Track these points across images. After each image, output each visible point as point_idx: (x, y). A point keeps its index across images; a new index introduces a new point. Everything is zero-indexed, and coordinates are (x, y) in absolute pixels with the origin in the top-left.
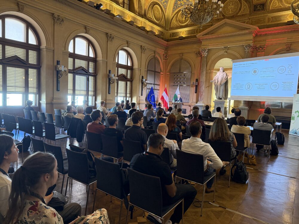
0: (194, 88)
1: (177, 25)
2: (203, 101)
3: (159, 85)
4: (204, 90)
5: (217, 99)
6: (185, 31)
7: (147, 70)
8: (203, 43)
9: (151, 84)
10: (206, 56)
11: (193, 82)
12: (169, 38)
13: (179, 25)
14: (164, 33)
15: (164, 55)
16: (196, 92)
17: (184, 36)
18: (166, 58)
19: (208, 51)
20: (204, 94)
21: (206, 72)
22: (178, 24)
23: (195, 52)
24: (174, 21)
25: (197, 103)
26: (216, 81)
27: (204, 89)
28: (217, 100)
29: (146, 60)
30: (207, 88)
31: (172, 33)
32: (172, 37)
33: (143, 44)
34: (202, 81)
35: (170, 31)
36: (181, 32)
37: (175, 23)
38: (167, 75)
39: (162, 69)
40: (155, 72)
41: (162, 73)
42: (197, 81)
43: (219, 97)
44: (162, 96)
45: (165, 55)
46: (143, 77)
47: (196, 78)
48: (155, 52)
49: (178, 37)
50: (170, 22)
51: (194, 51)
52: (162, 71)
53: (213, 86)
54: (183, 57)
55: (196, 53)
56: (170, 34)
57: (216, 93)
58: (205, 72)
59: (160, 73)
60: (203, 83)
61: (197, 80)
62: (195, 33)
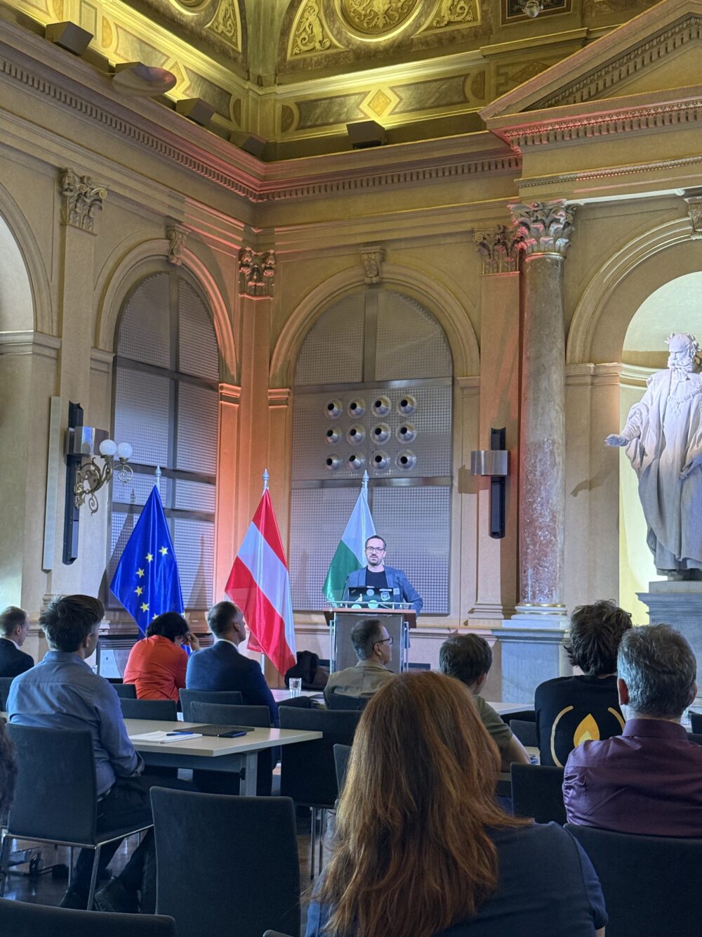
0: (485, 495)
1: (332, 46)
2: (556, 599)
3: (210, 480)
4: (559, 507)
5: (665, 578)
6: (392, 88)
7: (110, 358)
8: (533, 165)
9: (150, 470)
10: (556, 256)
11: (475, 456)
12: (279, 138)
13: (349, 42)
14: (238, 102)
15: (241, 253)
16: (498, 532)
17: (387, 121)
18: (259, 280)
19: (567, 224)
20: (560, 538)
21: (567, 377)
22: (339, 34)
23: (472, 232)
24: (312, 18)
25: (509, 612)
26: (650, 444)
27: (556, 500)
28: (664, 589)
29: (102, 280)
30: (583, 494)
31: (299, 104)
32: (301, 127)
33: (78, 162)
34: (539, 446)
35: (280, 90)
36: (365, 94)
37: (317, 30)
38: (272, 403)
39: (231, 359)
40: (177, 377)
41: (228, 389)
42: (503, 447)
43: (676, 561)
44: (238, 565)
45: (247, 259)
46: (75, 414)
47: (491, 419)
48: (170, 227)
49: (342, 129)
50: (278, 25)
51: (468, 227)
52: (234, 373)
53: (629, 482)
54: (386, 268)
55: (478, 237)
56: (279, 106)
57: (651, 535)
58: (556, 378)
59: (213, 387)
60: (552, 453)
61: (499, 439)
62: (465, 101)
